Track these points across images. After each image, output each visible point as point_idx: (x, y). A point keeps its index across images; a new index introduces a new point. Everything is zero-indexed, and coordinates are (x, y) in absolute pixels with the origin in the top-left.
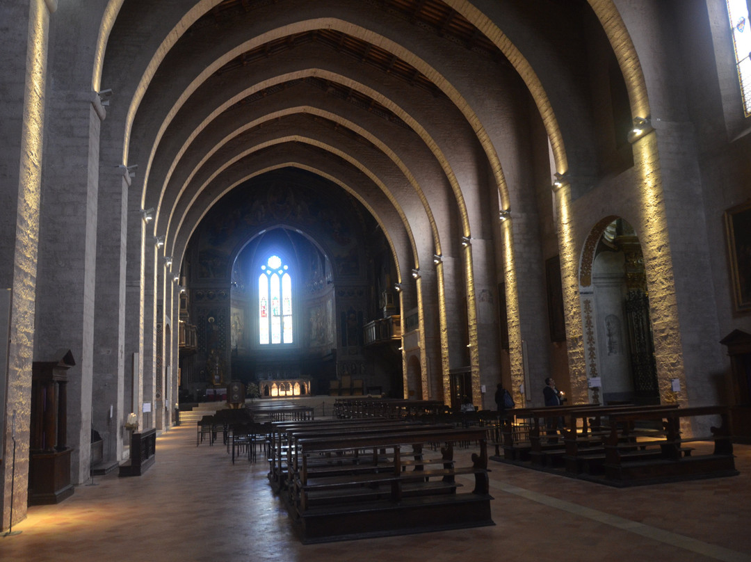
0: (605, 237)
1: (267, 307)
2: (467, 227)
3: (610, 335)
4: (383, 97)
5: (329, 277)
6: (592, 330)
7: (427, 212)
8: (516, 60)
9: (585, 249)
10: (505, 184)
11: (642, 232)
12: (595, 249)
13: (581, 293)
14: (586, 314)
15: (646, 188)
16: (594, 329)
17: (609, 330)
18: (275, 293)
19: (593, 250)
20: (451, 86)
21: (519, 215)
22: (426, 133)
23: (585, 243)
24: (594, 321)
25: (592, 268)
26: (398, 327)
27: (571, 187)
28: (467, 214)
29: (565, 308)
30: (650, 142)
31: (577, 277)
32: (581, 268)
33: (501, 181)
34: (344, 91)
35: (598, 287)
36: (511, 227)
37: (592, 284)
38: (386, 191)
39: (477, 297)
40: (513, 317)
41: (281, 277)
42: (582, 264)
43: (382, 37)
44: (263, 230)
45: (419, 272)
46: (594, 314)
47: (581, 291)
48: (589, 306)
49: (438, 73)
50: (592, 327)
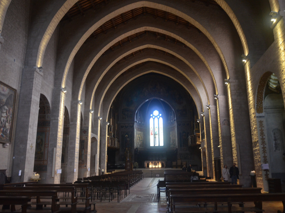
0: (270, 86)
1: (153, 131)
2: (217, 90)
3: (275, 140)
4: (176, 35)
5: (175, 119)
6: (264, 137)
7: (203, 86)
8: (220, 2)
9: (257, 93)
10: (227, 67)
11: (281, 77)
12: (264, 92)
13: (257, 117)
14: (260, 129)
15: (281, 52)
16: (266, 137)
17: (275, 137)
18: (156, 125)
19: (263, 93)
20: (199, 24)
21: (234, 81)
22: (196, 49)
23: (257, 89)
24: (265, 132)
25: (263, 103)
26: (199, 139)
27: (250, 61)
28: (216, 84)
29: (251, 126)
30: (281, 25)
31: (255, 108)
32: (257, 103)
33: (225, 66)
34: (164, 36)
35: (267, 113)
36: (230, 87)
37: (264, 112)
38: (189, 79)
39: (222, 123)
40: (233, 132)
41: (158, 119)
42: (257, 101)
43: (166, 6)
44: (147, 99)
45: (204, 113)
46: (265, 129)
47: (257, 116)
48: (262, 124)
49: (192, 19)
50: (264, 135)
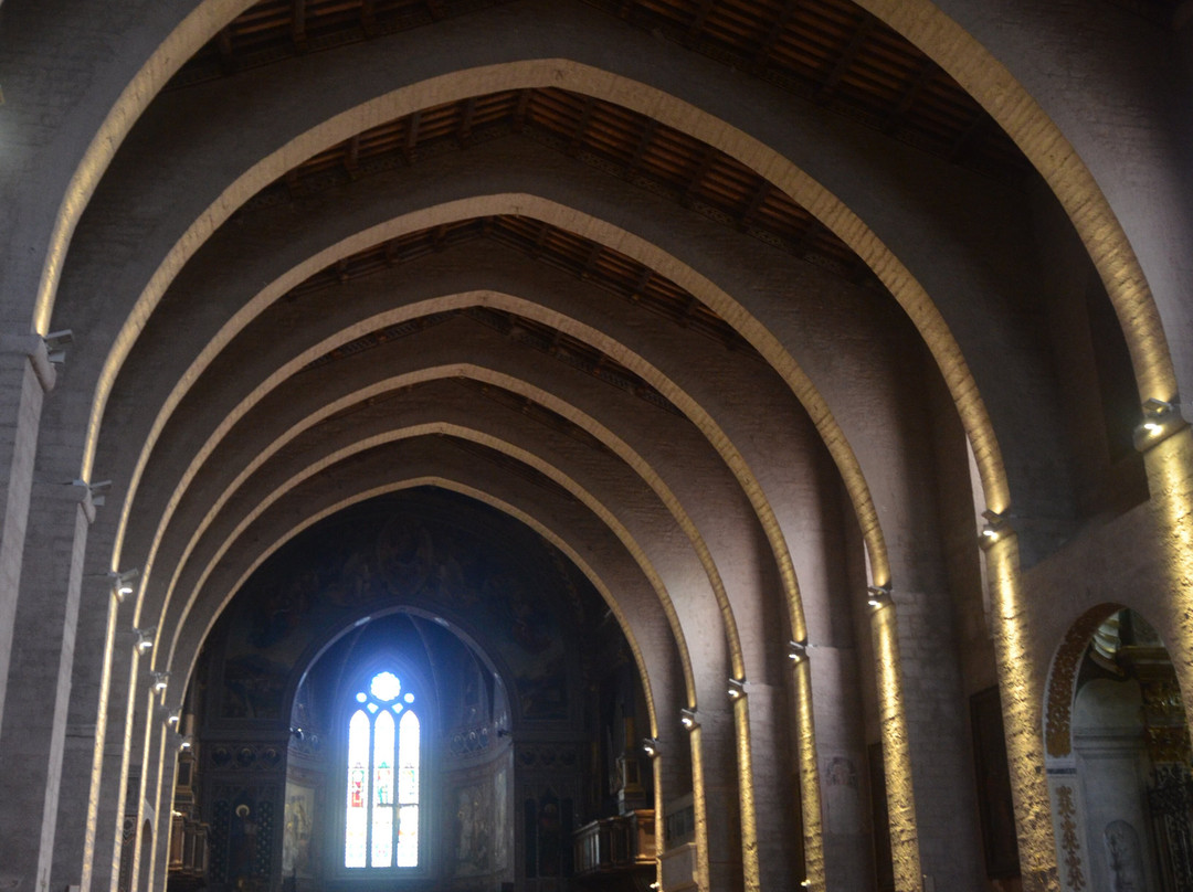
0: (1097, 648)
1: (365, 785)
2: (798, 621)
3: (1117, 867)
4: (623, 348)
5: (502, 722)
6: (1078, 854)
7: (714, 588)
9: (1053, 675)
10: (880, 531)
11: (1177, 639)
12: (1076, 673)
13: (1050, 771)
14: (1062, 819)
15: (1177, 547)
16: (1083, 854)
17: (1115, 856)
18: (384, 754)
19: (1072, 677)
20: (764, 330)
21: (910, 597)
22: (712, 422)
23: (1053, 660)
24: (1081, 834)
25: (1071, 716)
26: (650, 836)
27: (1019, 541)
28: (798, 593)
29: (1015, 804)
30: (1181, 451)
31: (1040, 736)
32: (1048, 716)
33: (870, 526)
34: (545, 336)
35: (1085, 757)
36: (894, 623)
37: (1072, 750)
38: (628, 539)
39: (823, 774)
40: (903, 821)
41: (397, 718)
42: (1050, 707)
43: (623, 231)
44: (366, 616)
45: (697, 715)
46: (1079, 819)
47: (1049, 766)
48: (1068, 800)
49: (736, 304)
50: (1078, 847)
